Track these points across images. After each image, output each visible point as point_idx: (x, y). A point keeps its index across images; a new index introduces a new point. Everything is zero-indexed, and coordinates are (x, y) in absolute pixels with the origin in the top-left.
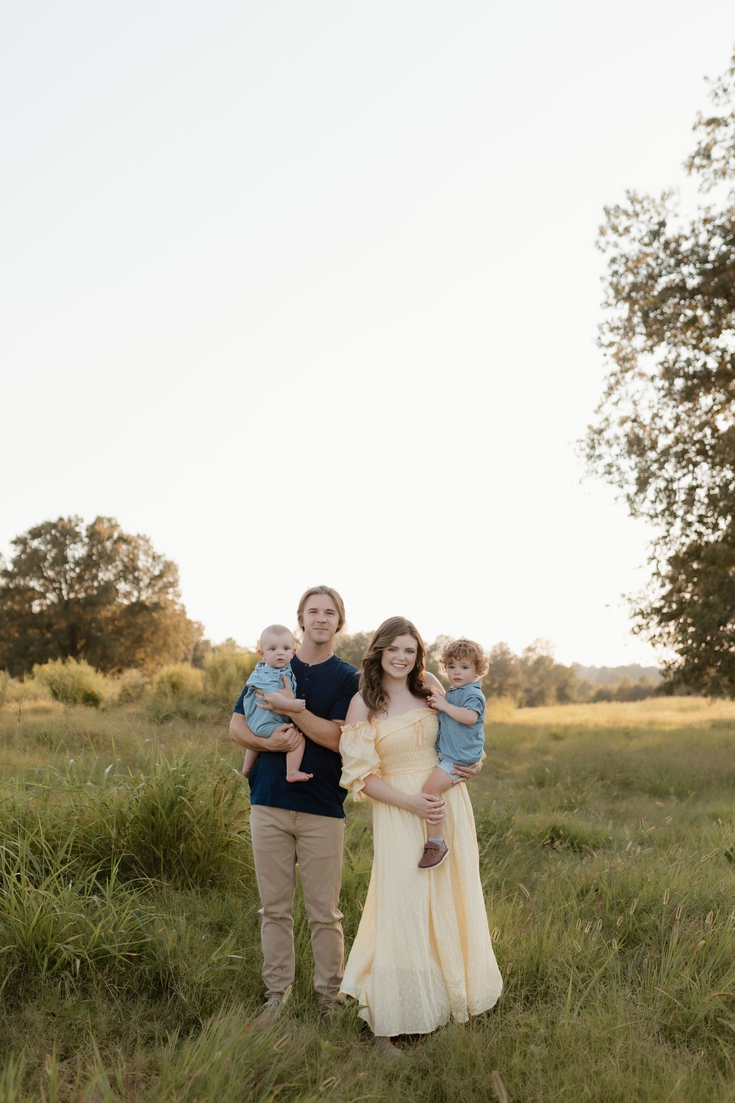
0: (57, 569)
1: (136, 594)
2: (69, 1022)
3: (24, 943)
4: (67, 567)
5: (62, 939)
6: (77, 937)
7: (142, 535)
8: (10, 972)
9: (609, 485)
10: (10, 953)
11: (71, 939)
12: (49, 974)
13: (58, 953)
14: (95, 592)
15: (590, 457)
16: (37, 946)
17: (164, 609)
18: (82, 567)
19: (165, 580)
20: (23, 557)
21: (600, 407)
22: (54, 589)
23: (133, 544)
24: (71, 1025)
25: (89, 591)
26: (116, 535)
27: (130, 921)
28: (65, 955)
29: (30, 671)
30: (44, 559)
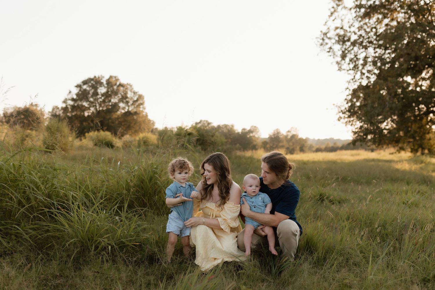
0: (94, 98)
1: (127, 108)
2: (106, 276)
3: (82, 238)
4: (98, 97)
5: (101, 236)
6: (109, 235)
7: (129, 83)
8: (76, 252)
9: (329, 57)
10: (75, 243)
11: (105, 236)
12: (95, 252)
13: (100, 243)
14: (110, 107)
15: (322, 45)
16: (89, 240)
17: (139, 114)
18: (105, 97)
19: (139, 102)
20: (80, 93)
21: (326, 22)
22: (93, 106)
23: (125, 87)
24: (107, 277)
25: (108, 107)
26: (118, 83)
27: (134, 228)
28: (103, 244)
29: (84, 136)
30: (89, 93)
